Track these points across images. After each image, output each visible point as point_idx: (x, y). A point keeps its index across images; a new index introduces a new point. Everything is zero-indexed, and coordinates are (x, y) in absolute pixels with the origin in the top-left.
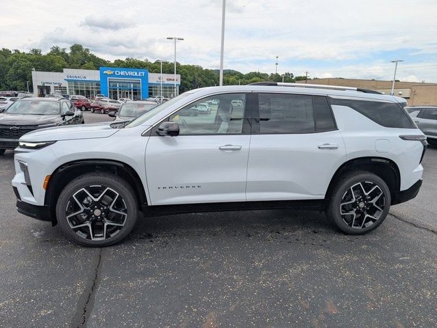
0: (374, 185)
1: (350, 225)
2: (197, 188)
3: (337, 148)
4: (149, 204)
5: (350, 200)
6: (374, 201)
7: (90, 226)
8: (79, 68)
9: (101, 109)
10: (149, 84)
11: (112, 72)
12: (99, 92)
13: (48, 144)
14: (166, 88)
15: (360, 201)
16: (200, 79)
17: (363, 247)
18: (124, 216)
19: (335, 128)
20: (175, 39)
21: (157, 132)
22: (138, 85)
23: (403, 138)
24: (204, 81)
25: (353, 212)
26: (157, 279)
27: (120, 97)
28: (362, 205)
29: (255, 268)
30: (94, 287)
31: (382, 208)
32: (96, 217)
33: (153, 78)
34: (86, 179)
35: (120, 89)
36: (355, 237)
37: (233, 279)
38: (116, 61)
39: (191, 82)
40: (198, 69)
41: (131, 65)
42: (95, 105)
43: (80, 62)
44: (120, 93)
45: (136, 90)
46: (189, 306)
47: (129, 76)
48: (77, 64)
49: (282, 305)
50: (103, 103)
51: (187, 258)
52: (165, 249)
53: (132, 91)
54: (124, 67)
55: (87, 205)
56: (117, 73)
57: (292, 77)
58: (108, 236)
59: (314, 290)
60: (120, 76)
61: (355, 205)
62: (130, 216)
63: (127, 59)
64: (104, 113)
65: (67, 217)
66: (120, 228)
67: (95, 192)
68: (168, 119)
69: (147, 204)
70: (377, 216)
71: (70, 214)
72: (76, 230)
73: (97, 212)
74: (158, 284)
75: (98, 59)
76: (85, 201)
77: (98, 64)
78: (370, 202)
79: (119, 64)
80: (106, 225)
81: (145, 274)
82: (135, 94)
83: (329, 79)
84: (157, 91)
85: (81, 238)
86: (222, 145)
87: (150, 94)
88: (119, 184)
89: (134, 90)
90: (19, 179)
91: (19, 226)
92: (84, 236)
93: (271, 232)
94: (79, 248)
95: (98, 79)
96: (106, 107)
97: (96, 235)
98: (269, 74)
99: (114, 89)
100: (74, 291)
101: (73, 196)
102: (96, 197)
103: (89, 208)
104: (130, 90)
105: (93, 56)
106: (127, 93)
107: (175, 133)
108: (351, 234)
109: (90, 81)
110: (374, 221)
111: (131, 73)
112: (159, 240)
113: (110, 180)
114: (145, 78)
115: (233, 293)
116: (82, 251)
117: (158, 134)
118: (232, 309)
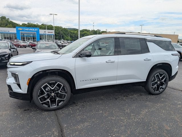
0: (163, 74)
1: (155, 91)
2: (97, 80)
3: (150, 60)
4: (76, 89)
5: (155, 81)
6: (163, 81)
7: (49, 101)
8: (5, 27)
9: (19, 45)
10: (40, 34)
11: (22, 29)
12: (16, 38)
13: (28, 63)
14: (50, 36)
15: (158, 81)
16: (62, 32)
17: (162, 99)
18: (65, 95)
19: (148, 51)
20: (53, 14)
21: (79, 56)
22: (35, 35)
23: (172, 55)
24: (64, 33)
25: (156, 86)
26: (90, 123)
27: (26, 40)
28: (159, 82)
29: (127, 113)
30: (62, 131)
31: (166, 83)
32: (52, 96)
33: (42, 32)
34: (48, 79)
35: (26, 37)
36: (157, 96)
37: (121, 119)
38: (22, 24)
39: (58, 33)
40: (61, 28)
41: (30, 26)
42: (16, 44)
43: (5, 24)
44: (26, 38)
45: (34, 37)
46: (110, 134)
47: (30, 31)
48: (4, 25)
49: (148, 128)
50: (20, 43)
51: (96, 111)
52: (85, 108)
53: (32, 38)
54: (27, 27)
55: (48, 91)
56: (25, 29)
57: (100, 31)
58: (58, 105)
59: (156, 120)
60: (26, 31)
61: (156, 83)
62: (68, 95)
63: (28, 23)
64: (21, 47)
65: (39, 98)
66: (63, 101)
67: (52, 84)
68: (83, 50)
69: (75, 89)
70: (164, 87)
71: (40, 96)
72: (43, 104)
73: (53, 94)
74: (91, 125)
75: (14, 23)
76: (47, 90)
77: (14, 25)
78: (161, 81)
79: (24, 25)
80: (57, 100)
81: (82, 121)
82: (33, 39)
83: (115, 32)
84: (44, 37)
85: (46, 107)
86: (107, 60)
87: (41, 39)
88: (63, 80)
89: (33, 37)
90: (11, 81)
91: (8, 104)
92: (46, 106)
93: (124, 96)
94: (44, 112)
95: (15, 32)
96: (21, 45)
97: (52, 105)
98: (91, 30)
99: (23, 37)
100: (53, 134)
101: (42, 87)
102: (52, 87)
103: (49, 93)
104: (31, 37)
105: (11, 22)
106: (30, 38)
107: (89, 56)
108: (155, 95)
109: (11, 33)
110: (163, 88)
111: (31, 29)
112: (79, 104)
113: (59, 78)
114: (38, 32)
115: (125, 126)
116: (46, 113)
117: (80, 57)
118: (129, 133)
